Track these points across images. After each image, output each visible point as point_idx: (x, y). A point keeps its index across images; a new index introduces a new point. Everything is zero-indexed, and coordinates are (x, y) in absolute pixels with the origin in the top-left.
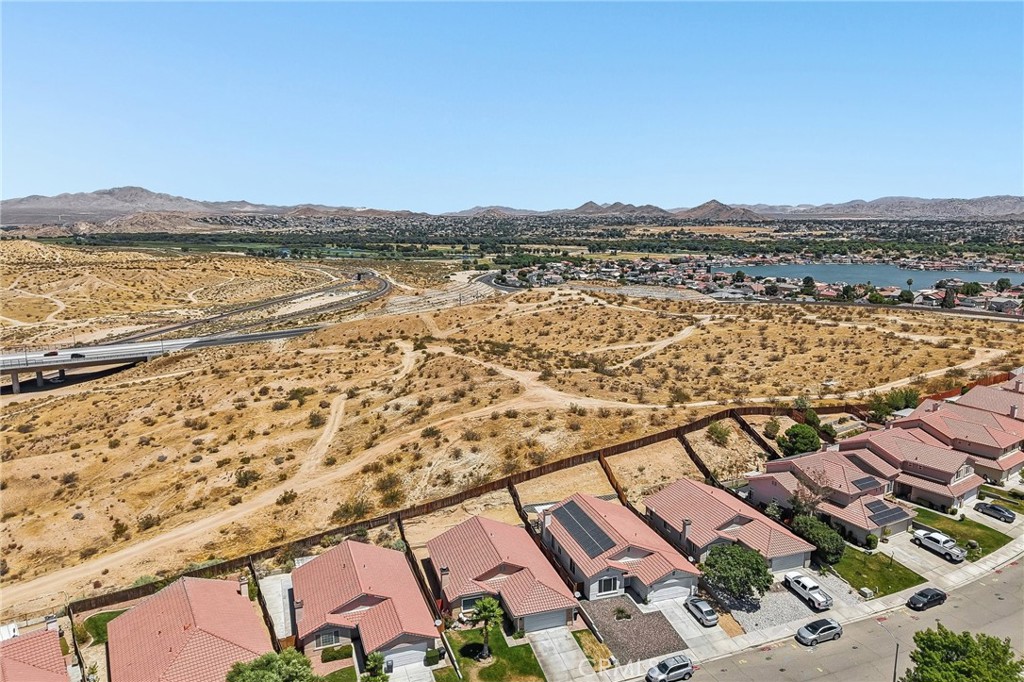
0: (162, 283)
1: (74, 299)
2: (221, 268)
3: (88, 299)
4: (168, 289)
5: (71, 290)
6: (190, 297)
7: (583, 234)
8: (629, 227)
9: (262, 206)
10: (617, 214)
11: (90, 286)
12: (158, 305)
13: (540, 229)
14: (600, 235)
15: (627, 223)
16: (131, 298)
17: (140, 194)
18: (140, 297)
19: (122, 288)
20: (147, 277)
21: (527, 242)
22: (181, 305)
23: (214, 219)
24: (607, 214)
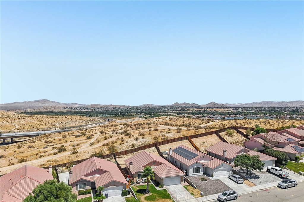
0: (49, 121)
1: (21, 125)
2: (67, 117)
3: (26, 125)
4: (50, 123)
5: (21, 123)
6: (57, 124)
7: (175, 110)
8: (189, 109)
9: (82, 104)
10: (185, 106)
11: (27, 122)
12: (47, 127)
13: (162, 109)
14: (180, 111)
16: (39, 125)
17: (47, 101)
18: (42, 125)
19: (37, 122)
20: (44, 119)
21: (159, 112)
22: (53, 127)
23: (67, 108)
24: (182, 106)
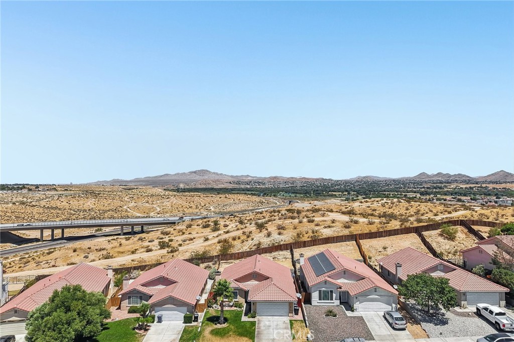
0: (201, 202)
1: (164, 207)
2: (228, 197)
3: (170, 207)
4: (203, 205)
5: (164, 204)
6: (211, 208)
7: (417, 188)
8: (447, 185)
9: (256, 177)
10: (440, 179)
11: (172, 203)
12: (197, 210)
13: (393, 186)
14: (428, 188)
15: (445, 182)
17: (206, 172)
18: (191, 207)
19: (185, 203)
20: (196, 199)
21: (385, 191)
22: (206, 211)
23: (234, 182)
24: (434, 179)
